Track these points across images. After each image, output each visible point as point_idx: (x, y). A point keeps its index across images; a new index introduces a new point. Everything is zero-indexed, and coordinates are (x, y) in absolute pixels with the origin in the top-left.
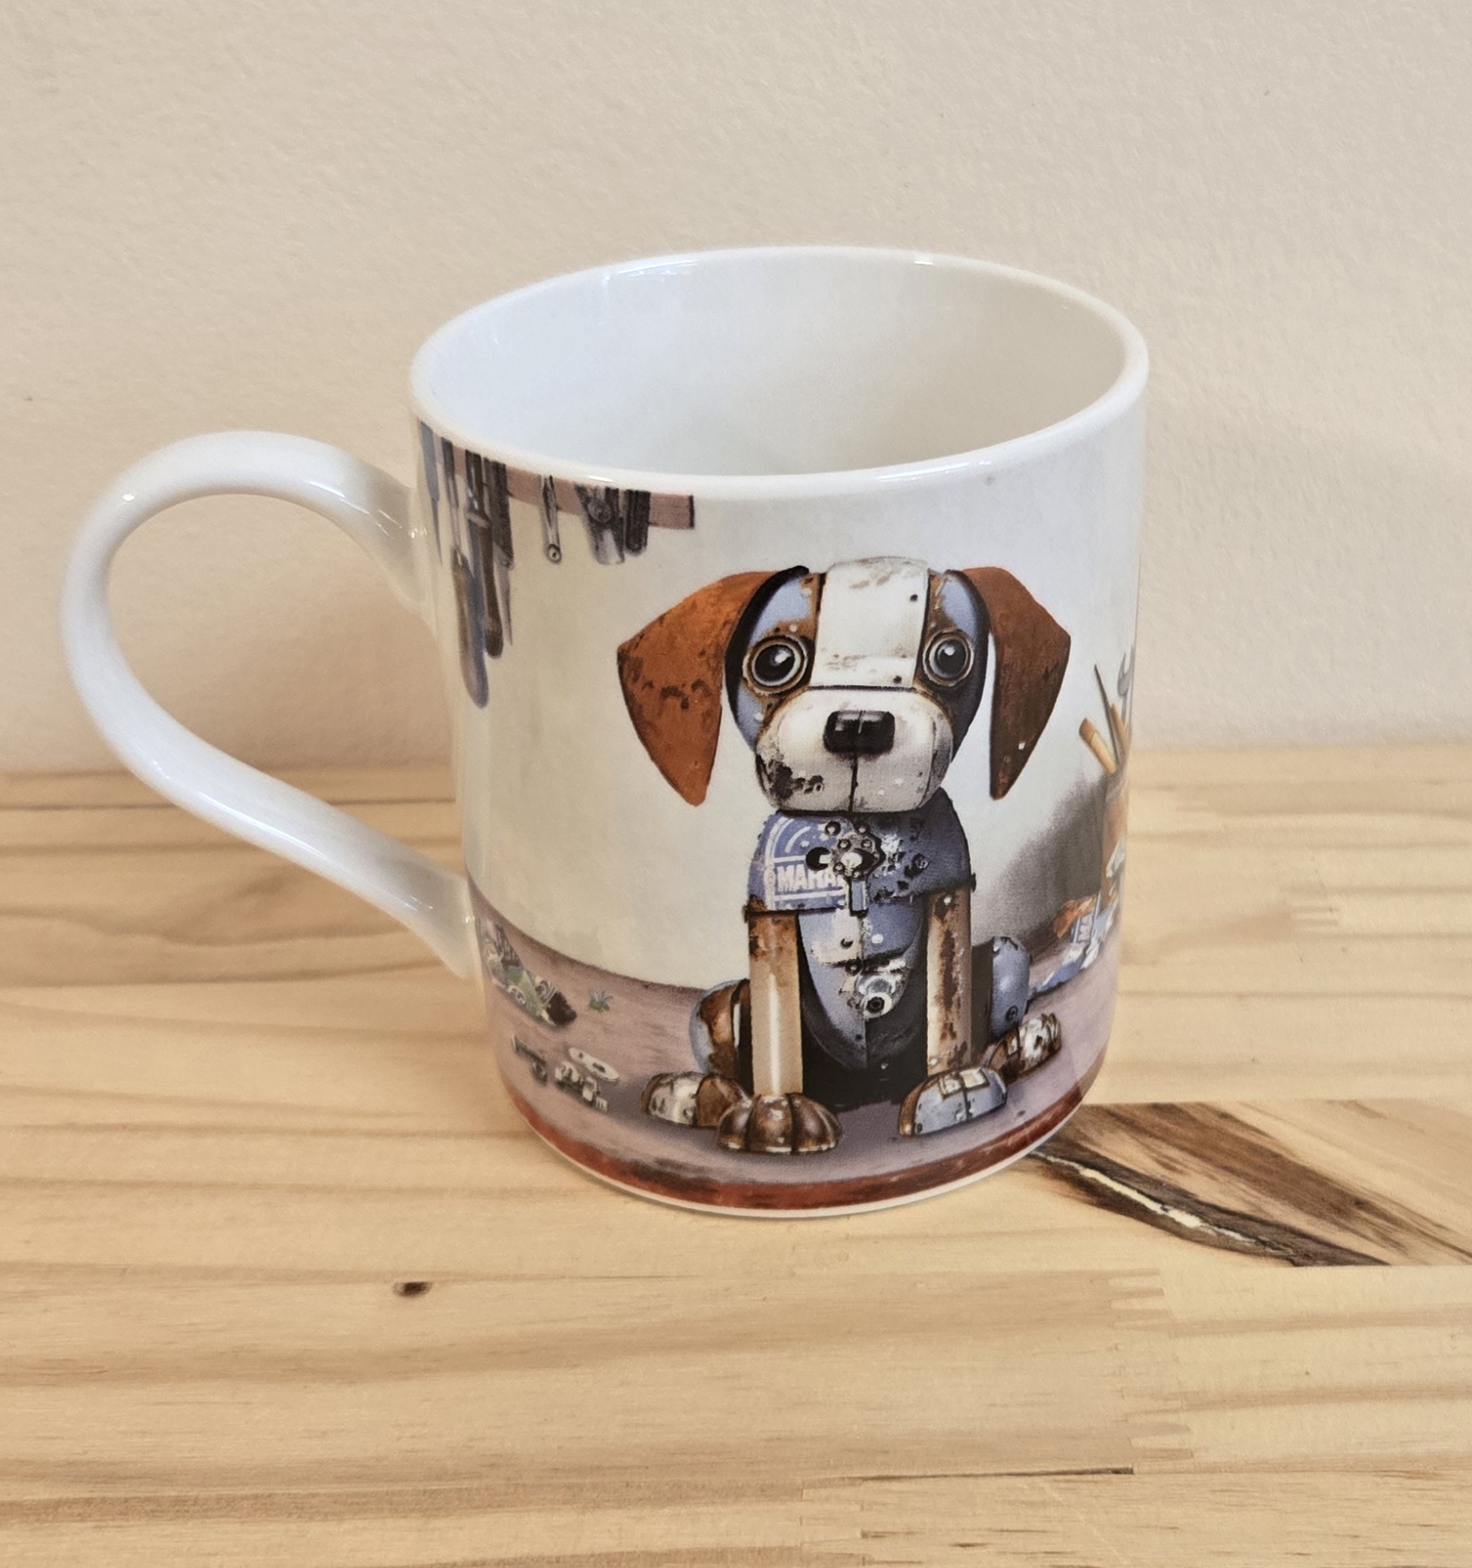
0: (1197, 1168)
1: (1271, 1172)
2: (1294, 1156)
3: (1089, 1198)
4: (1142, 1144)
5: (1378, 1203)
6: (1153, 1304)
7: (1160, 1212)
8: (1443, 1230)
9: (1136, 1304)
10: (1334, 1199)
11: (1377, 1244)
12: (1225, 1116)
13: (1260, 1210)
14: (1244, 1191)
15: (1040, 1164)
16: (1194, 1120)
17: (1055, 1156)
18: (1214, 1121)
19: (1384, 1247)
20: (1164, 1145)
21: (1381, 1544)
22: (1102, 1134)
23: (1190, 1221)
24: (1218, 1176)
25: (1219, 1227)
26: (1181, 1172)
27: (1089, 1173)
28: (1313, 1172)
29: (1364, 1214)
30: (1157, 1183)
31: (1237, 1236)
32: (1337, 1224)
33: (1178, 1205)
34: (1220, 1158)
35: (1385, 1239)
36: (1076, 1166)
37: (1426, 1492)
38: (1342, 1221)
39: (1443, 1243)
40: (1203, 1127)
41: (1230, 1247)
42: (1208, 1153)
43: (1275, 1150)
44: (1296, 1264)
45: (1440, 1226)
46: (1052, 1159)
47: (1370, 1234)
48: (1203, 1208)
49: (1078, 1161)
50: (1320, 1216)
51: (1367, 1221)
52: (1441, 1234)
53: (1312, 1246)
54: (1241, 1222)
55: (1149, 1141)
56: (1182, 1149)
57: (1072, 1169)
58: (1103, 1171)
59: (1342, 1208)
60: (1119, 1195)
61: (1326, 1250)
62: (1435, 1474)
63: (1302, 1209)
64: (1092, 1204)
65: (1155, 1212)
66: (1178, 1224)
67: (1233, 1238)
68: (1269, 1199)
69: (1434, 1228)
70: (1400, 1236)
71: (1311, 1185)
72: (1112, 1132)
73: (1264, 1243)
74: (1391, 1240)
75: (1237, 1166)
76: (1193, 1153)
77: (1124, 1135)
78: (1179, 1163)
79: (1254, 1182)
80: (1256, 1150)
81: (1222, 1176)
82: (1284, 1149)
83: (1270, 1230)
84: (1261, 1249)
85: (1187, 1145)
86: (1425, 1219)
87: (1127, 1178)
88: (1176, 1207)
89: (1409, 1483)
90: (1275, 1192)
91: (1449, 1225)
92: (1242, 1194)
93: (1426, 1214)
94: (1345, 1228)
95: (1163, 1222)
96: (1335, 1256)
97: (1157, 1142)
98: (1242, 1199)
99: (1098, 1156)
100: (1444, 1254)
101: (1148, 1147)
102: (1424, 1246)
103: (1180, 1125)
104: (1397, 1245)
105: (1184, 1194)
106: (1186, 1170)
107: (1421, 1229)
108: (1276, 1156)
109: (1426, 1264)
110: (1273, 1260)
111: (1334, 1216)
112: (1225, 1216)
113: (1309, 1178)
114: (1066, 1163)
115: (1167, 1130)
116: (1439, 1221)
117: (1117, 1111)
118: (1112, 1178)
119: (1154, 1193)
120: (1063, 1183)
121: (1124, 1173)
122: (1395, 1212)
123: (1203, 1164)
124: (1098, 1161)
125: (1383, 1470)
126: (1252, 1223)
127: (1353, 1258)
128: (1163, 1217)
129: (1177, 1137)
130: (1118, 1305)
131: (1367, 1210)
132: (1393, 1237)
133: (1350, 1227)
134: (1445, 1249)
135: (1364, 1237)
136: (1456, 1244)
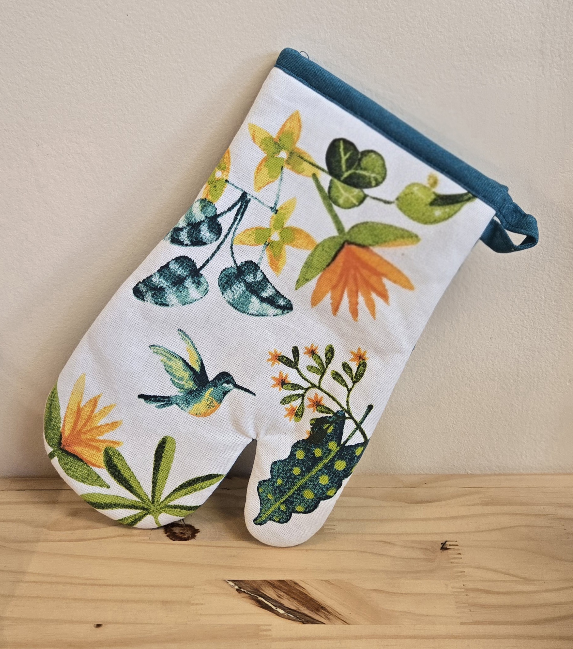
0: (286, 598)
1: (303, 599)
2: (310, 595)
3: (258, 605)
4: (275, 591)
5: (327, 608)
6: (268, 633)
7: (275, 609)
9: (265, 633)
10: (316, 606)
11: (324, 619)
12: (296, 583)
13: (299, 609)
14: (296, 604)
15: (249, 595)
16: (288, 584)
17: (253, 594)
18: (293, 585)
20: (280, 591)
22: (265, 588)
23: (281, 611)
24: (290, 600)
25: (288, 613)
26: (282, 598)
27: (260, 598)
28: (314, 599)
30: (276, 602)
31: (292, 616)
32: (316, 613)
33: (280, 607)
34: (292, 595)
35: (326, 617)
36: (258, 596)
38: (317, 613)
40: (290, 586)
41: (289, 619)
42: (290, 593)
43: (306, 593)
44: (304, 623)
45: (340, 614)
46: (252, 594)
47: (323, 616)
48: (285, 608)
49: (258, 595)
50: (312, 611)
51: (323, 612)
52: (340, 616)
53: (309, 619)
54: (293, 612)
55: (276, 590)
56: (284, 592)
57: (257, 597)
58: (264, 598)
59: (318, 608)
60: (266, 604)
61: (312, 620)
63: (308, 609)
64: (259, 606)
65: (274, 609)
66: (279, 612)
67: (291, 616)
68: (302, 606)
69: (339, 615)
70: (330, 617)
71: (313, 603)
72: (268, 587)
73: (298, 618)
75: (296, 597)
76: (286, 594)
77: (271, 588)
78: (282, 596)
79: (299, 601)
80: (301, 593)
81: (291, 600)
82: (308, 593)
83: (299, 614)
84: (296, 619)
85: (286, 592)
86: (337, 612)
87: (269, 600)
88: (279, 608)
90: (303, 605)
91: (342, 614)
92: (295, 605)
93: (337, 611)
94: (317, 614)
95: (275, 612)
96: (314, 621)
97: (278, 590)
98: (295, 606)
99: (263, 594)
100: (339, 622)
101: (276, 592)
102: (335, 620)
103: (284, 585)
104: (329, 619)
105: (282, 604)
106: (283, 598)
107: (335, 615)
108: (306, 595)
109: (335, 624)
110: (299, 622)
111: (316, 611)
112: (290, 611)
113: (313, 601)
114: (256, 596)
115: (281, 587)
116: (340, 613)
117: (270, 581)
118: (265, 600)
119: (275, 604)
120: (254, 601)
121: (269, 599)
123: (288, 596)
124: (263, 595)
126: (295, 612)
127: (318, 622)
128: (276, 610)
129: (283, 589)
130: (261, 633)
131: (324, 610)
132: (328, 617)
133: (319, 614)
134: (340, 620)
135: (322, 617)
136: (343, 619)
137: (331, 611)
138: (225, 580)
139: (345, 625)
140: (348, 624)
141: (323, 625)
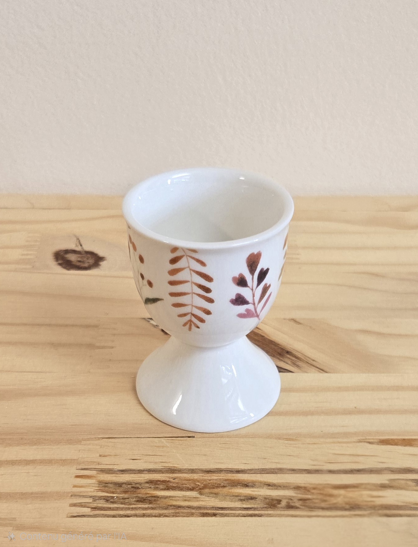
2: (269, 337)
5: (294, 352)
8: (314, 362)
10: (279, 351)
11: (291, 366)
19: (293, 367)
21: (273, 461)
28: (274, 342)
29: (288, 356)
32: (279, 359)
35: (294, 364)
37: (292, 445)
38: (281, 358)
39: (314, 366)
43: (263, 334)
47: (290, 362)
51: (289, 358)
52: (314, 363)
59: (282, 354)
62: (296, 439)
69: (312, 361)
70: (300, 363)
71: (273, 346)
74: (296, 365)
82: (266, 334)
86: (309, 358)
89: (286, 442)
91: (316, 360)
93: (309, 356)
100: (313, 369)
102: (307, 367)
104: (298, 366)
107: (307, 361)
108: (263, 336)
109: (307, 372)
111: (278, 357)
113: (273, 344)
116: (313, 359)
122: (299, 355)
125: (279, 437)
127: (282, 370)
131: (290, 355)
132: (297, 364)
133: (283, 360)
134: (315, 368)
135: (287, 363)
136: (318, 366)
137: (300, 356)
138: (144, 319)
139: (321, 374)
140: (326, 372)
141: (291, 374)
